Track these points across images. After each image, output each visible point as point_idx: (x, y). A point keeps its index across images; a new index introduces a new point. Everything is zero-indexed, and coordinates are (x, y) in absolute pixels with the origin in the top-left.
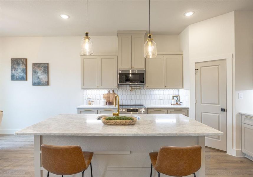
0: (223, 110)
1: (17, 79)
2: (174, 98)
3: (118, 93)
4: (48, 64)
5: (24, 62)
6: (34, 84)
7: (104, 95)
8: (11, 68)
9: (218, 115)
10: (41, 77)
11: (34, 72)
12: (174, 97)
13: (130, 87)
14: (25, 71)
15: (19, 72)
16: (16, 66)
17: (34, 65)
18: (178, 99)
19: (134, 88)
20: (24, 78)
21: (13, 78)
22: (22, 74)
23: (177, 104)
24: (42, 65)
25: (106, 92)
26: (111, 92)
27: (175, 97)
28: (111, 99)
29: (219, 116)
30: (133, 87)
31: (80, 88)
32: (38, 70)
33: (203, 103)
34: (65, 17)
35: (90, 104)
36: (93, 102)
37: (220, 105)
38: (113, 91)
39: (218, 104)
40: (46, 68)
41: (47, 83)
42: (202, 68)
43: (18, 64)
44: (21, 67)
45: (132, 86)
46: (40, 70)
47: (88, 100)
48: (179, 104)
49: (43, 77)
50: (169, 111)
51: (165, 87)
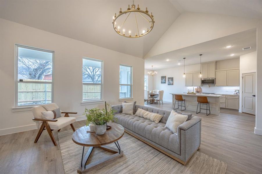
0: (255, 96)
1: (163, 83)
3: (202, 88)
4: (173, 77)
5: (165, 77)
6: (168, 85)
7: (196, 89)
8: (161, 80)
11: (168, 80)
12: (236, 90)
14: (165, 80)
15: (164, 81)
16: (163, 79)
17: (168, 78)
18: (239, 91)
19: (211, 86)
20: (165, 83)
21: (162, 83)
23: (237, 94)
26: (199, 87)
28: (198, 90)
29: (252, 99)
31: (185, 86)
32: (170, 80)
33: (246, 93)
38: (200, 87)
40: (172, 79)
41: (173, 84)
42: (246, 76)
43: (163, 78)
44: (164, 79)
49: (171, 82)
50: (227, 96)
51: (227, 85)
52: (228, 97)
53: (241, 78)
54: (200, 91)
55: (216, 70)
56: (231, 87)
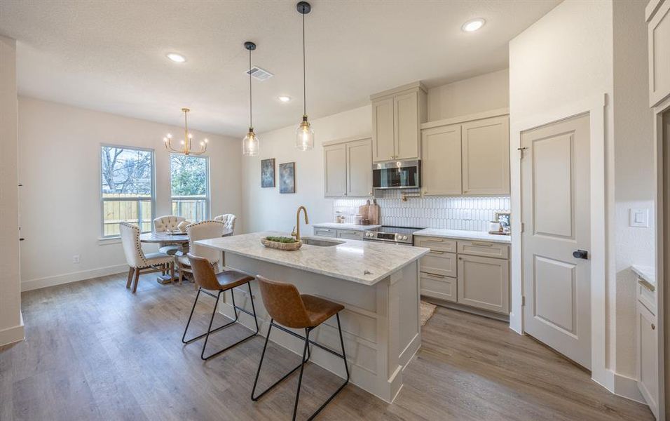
1: (267, 186)
2: (500, 217)
3: (383, 204)
4: (294, 163)
5: (273, 163)
6: (282, 192)
7: (361, 208)
8: (262, 173)
9: (572, 267)
10: (287, 181)
11: (281, 176)
12: (499, 215)
13: (402, 193)
14: (273, 175)
15: (268, 177)
16: (266, 170)
17: (281, 165)
18: (509, 221)
19: (410, 195)
20: (273, 185)
21: (264, 185)
22: (271, 179)
23: (501, 233)
24: (288, 166)
25: (363, 202)
26: (372, 203)
27: (502, 215)
28: (370, 214)
29: (573, 271)
30: (409, 193)
31: (324, 195)
32: (284, 172)
33: (539, 233)
34: (284, 99)
35: (339, 222)
36: (343, 218)
37: (574, 241)
38: (375, 201)
39: (571, 237)
40: (291, 168)
41: (294, 191)
42: (535, 143)
44: (270, 169)
45: (406, 191)
46: (286, 172)
47: (338, 214)
48: (504, 232)
50: (460, 245)
51: (464, 194)
52: (465, 252)
53: (515, 155)
54: (376, 218)
55: (425, 125)
56: (480, 202)
